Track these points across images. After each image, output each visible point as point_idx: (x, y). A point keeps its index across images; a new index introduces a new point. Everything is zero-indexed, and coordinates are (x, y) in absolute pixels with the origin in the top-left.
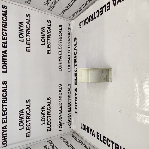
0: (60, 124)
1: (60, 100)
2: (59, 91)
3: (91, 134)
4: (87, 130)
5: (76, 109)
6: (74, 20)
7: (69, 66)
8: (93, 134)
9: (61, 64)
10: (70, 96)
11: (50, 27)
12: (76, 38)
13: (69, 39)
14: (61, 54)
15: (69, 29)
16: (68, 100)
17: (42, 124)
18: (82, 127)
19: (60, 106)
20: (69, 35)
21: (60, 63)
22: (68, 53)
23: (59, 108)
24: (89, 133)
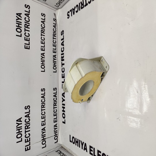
0: (44, 140)
1: (43, 109)
2: (42, 97)
3: (82, 149)
4: (77, 143)
5: (64, 118)
6: (61, 9)
7: (55, 65)
8: (85, 149)
9: (44, 63)
10: (55, 103)
11: (29, 14)
12: (63, 31)
13: (55, 32)
14: (44, 51)
15: (54, 21)
16: (54, 108)
17: (17, 142)
18: (71, 140)
19: (43, 116)
20: (55, 28)
21: (43, 61)
22: (53, 49)
23: (42, 118)
24: (80, 147)
